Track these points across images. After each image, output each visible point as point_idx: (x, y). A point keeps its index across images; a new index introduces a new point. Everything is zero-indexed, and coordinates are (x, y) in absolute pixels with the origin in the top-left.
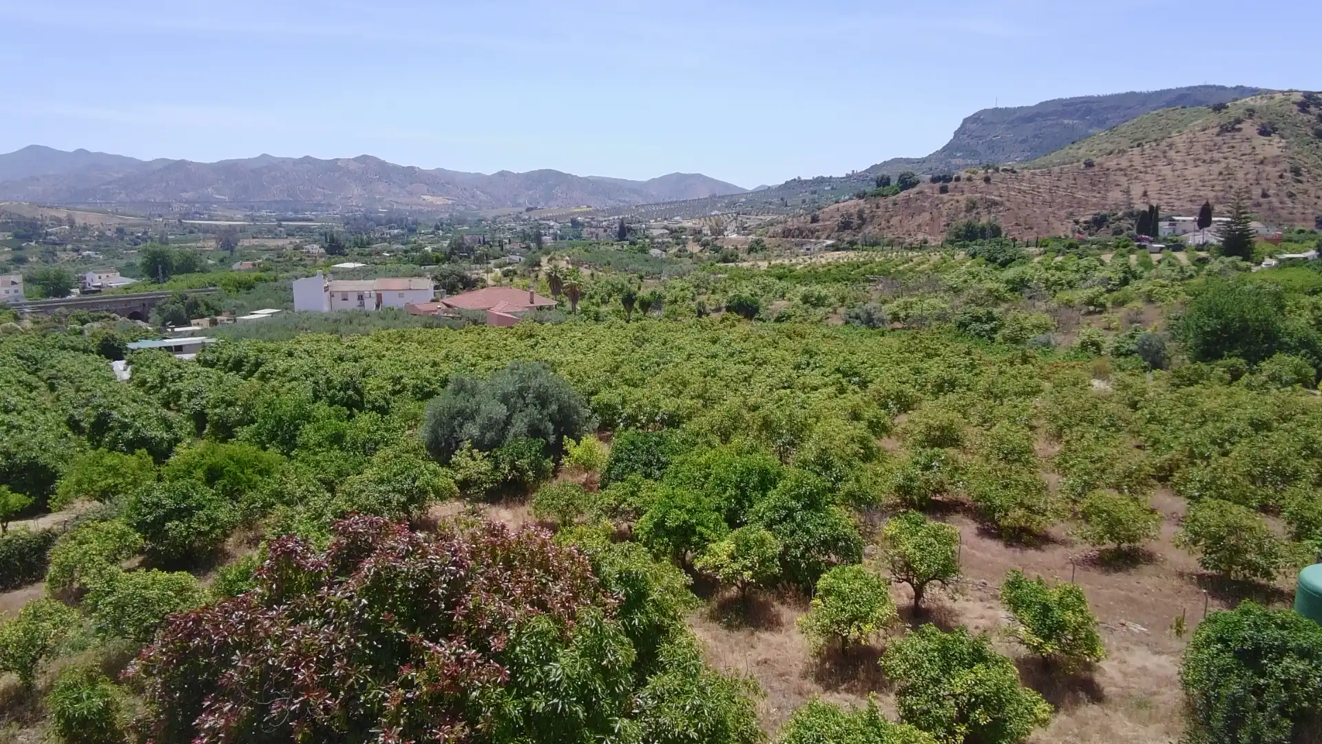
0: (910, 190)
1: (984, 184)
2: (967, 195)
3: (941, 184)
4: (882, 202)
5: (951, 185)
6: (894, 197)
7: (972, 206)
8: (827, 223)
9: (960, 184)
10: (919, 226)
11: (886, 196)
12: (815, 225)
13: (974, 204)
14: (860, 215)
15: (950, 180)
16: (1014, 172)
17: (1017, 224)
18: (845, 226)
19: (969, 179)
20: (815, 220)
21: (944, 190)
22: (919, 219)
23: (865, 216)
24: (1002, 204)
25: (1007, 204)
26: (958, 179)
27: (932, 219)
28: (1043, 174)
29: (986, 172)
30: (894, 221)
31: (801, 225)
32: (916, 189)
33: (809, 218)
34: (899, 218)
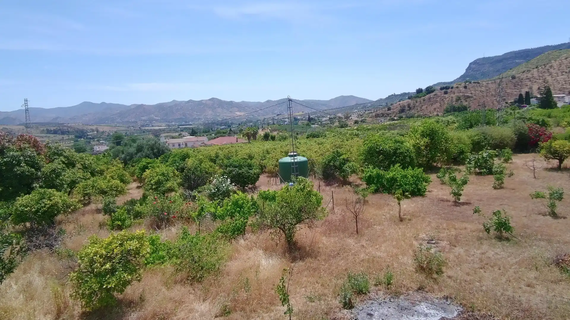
0: (431, 94)
1: (464, 89)
2: (456, 94)
3: (445, 90)
4: (418, 100)
5: (449, 91)
6: (423, 98)
7: (458, 99)
8: (394, 110)
9: (453, 90)
10: (435, 109)
11: (421, 97)
12: (389, 111)
13: (460, 98)
14: (409, 106)
15: (449, 88)
16: (479, 83)
17: (479, 105)
18: (402, 111)
19: (457, 87)
20: (389, 109)
21: (446, 93)
22: (435, 106)
23: (411, 106)
24: (472, 97)
25: (475, 97)
26: (452, 88)
27: (440, 106)
28: (492, 83)
29: (465, 84)
30: (424, 107)
31: (383, 112)
32: (434, 93)
33: (386, 109)
34: (426, 106)
